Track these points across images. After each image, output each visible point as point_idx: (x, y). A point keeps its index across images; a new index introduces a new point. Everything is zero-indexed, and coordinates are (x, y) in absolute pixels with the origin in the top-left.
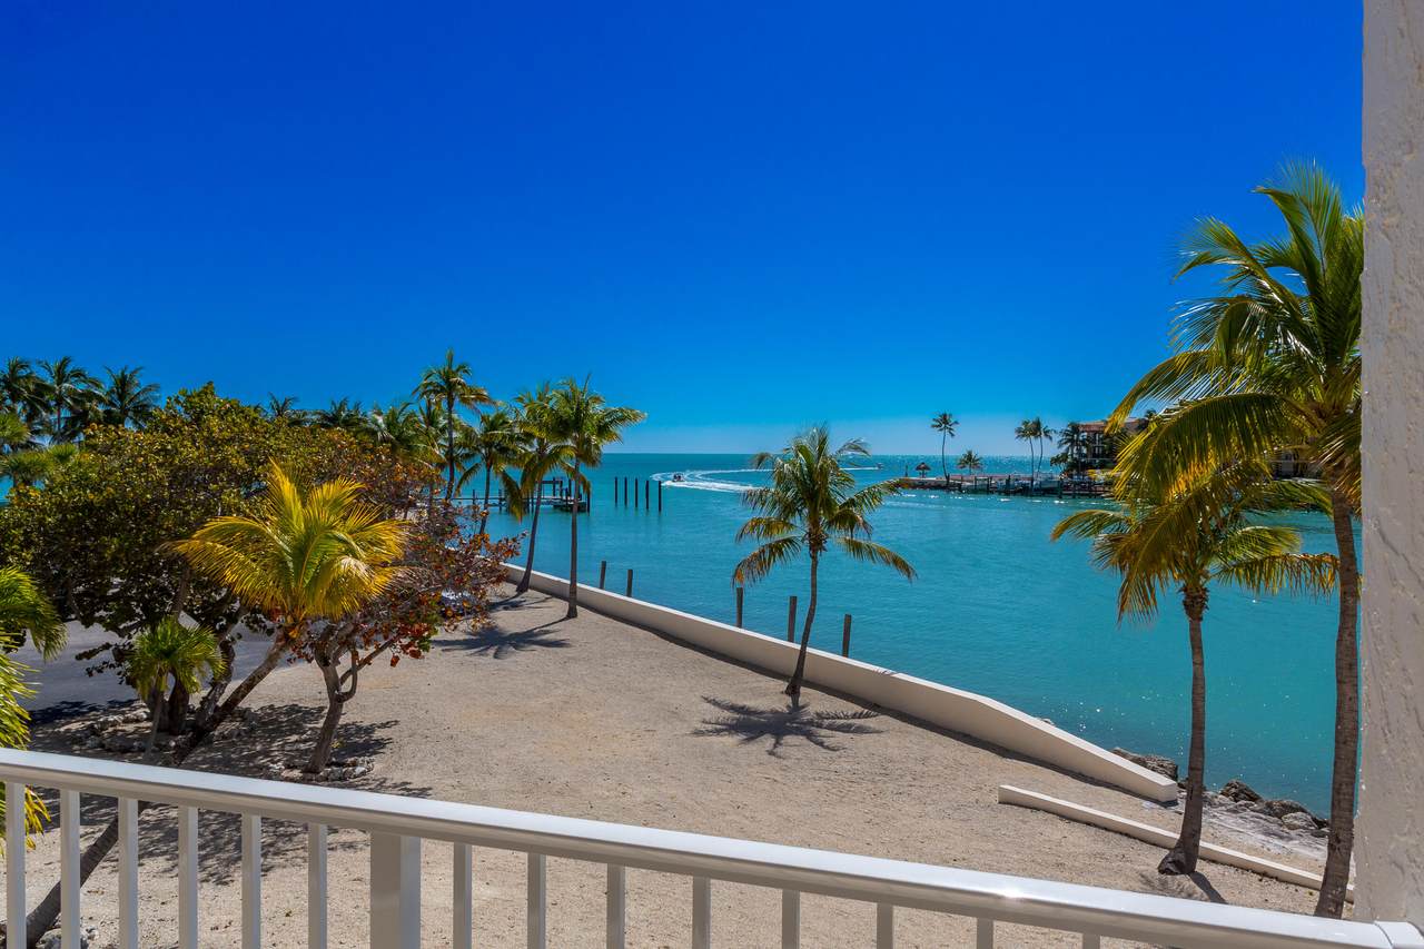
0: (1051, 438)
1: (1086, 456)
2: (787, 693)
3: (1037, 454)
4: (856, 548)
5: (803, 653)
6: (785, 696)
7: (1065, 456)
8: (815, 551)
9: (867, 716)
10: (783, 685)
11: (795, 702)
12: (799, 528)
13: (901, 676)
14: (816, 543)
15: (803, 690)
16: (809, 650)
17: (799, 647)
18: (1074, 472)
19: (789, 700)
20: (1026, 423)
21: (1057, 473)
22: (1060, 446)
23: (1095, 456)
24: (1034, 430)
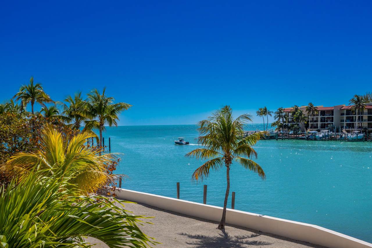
0: (271, 115)
1: (285, 122)
2: (219, 228)
4: (244, 161)
5: (225, 211)
6: (219, 230)
7: (277, 122)
8: (228, 164)
9: (256, 236)
10: (217, 226)
11: (224, 232)
12: (220, 153)
13: (265, 216)
14: (228, 160)
15: (226, 227)
16: (227, 209)
17: (222, 208)
18: (281, 129)
19: (220, 232)
20: (261, 109)
21: (275, 130)
22: (275, 119)
23: (289, 122)
24: (264, 112)
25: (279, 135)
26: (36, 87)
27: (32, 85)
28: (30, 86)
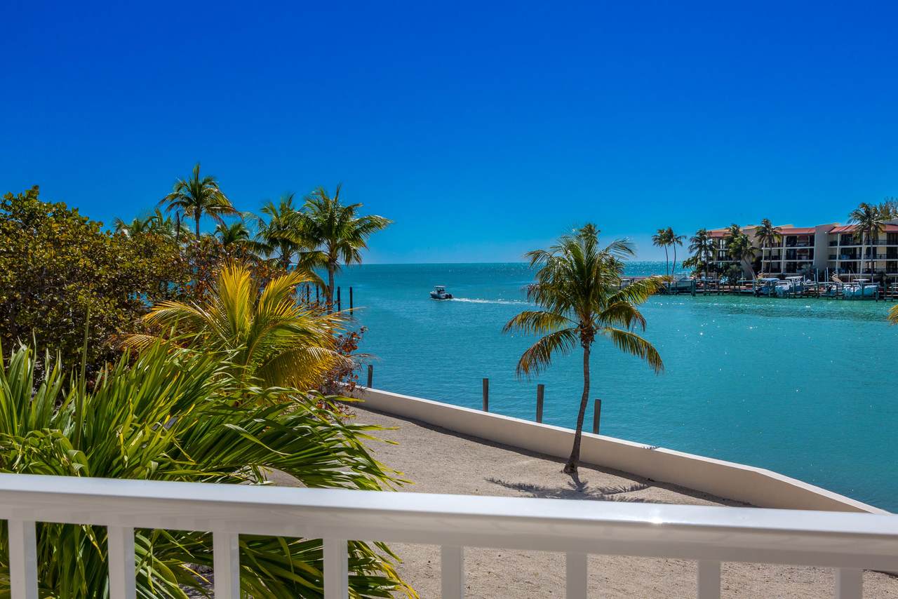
0: (681, 243)
1: (711, 259)
2: (566, 471)
3: (671, 260)
4: (621, 337)
5: (578, 437)
6: (565, 475)
7: (695, 259)
8: (587, 342)
9: (643, 488)
10: (562, 466)
11: (576, 479)
12: (572, 320)
13: (661, 450)
14: (587, 335)
15: (579, 469)
16: (583, 434)
17: (574, 432)
18: (703, 273)
19: (569, 478)
20: (661, 231)
21: (689, 275)
22: (691, 252)
23: (720, 259)
24: (667, 238)
25: (697, 286)
26: (204, 183)
27: (197, 179)
28: (193, 182)
